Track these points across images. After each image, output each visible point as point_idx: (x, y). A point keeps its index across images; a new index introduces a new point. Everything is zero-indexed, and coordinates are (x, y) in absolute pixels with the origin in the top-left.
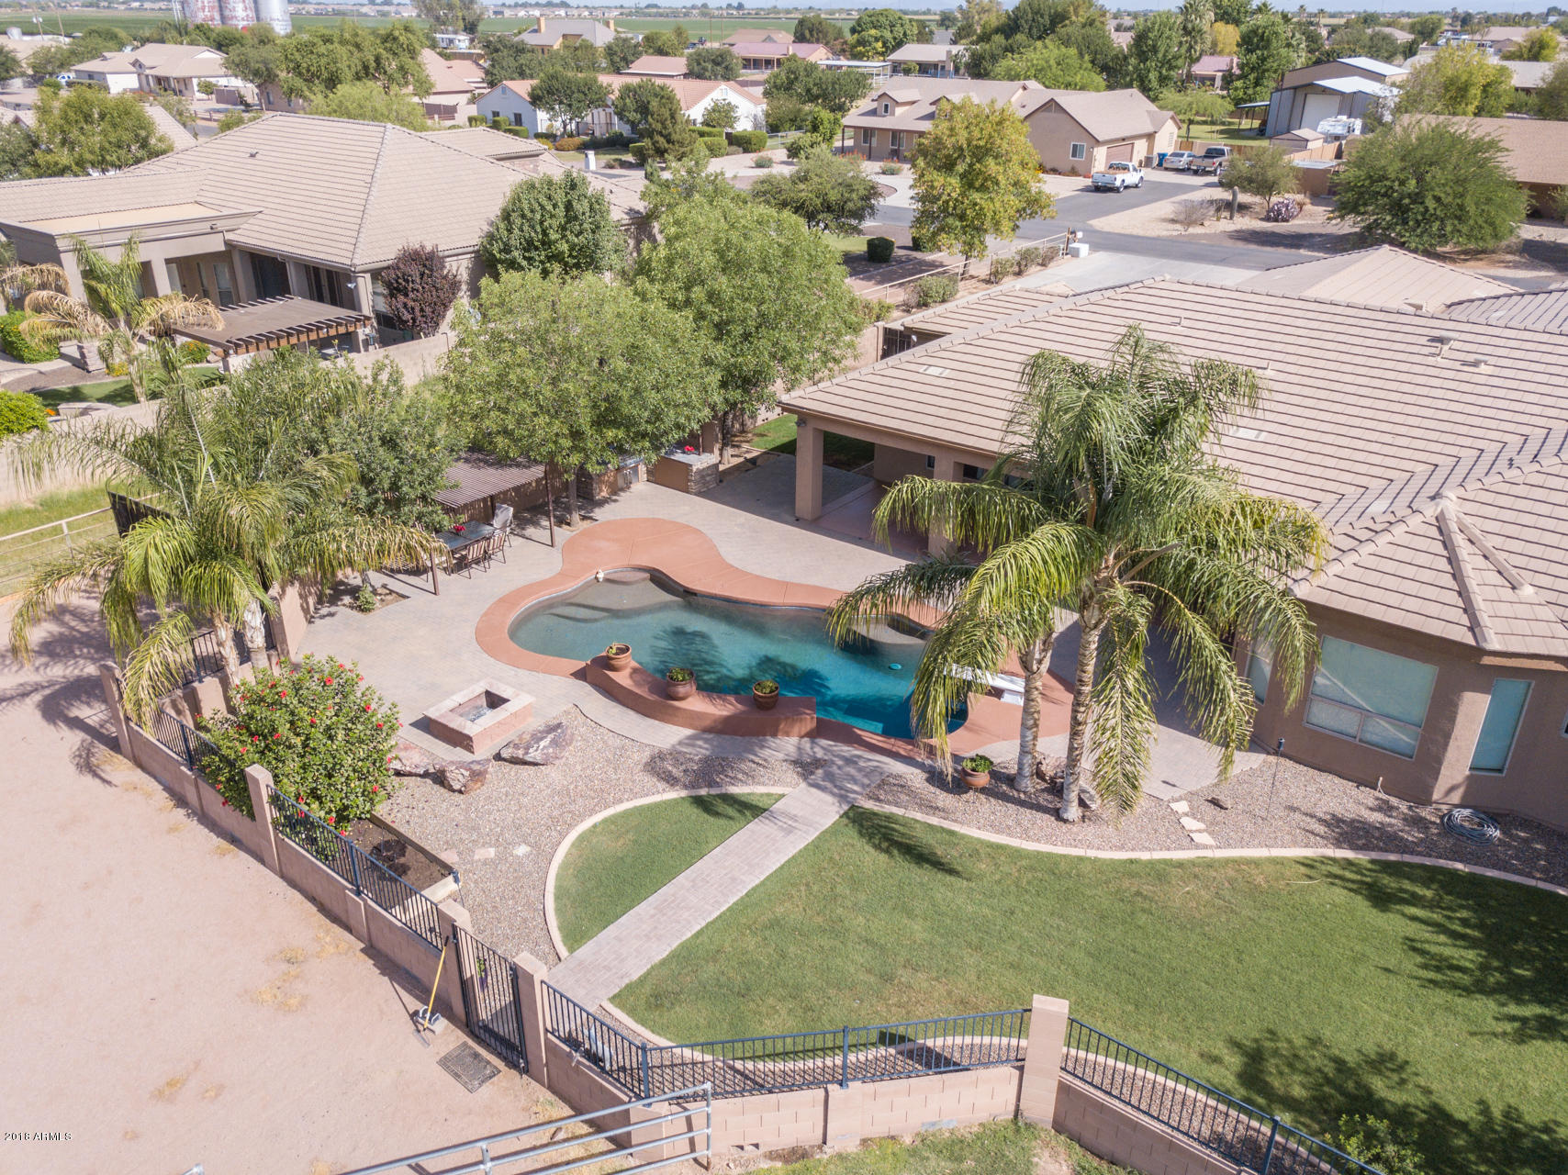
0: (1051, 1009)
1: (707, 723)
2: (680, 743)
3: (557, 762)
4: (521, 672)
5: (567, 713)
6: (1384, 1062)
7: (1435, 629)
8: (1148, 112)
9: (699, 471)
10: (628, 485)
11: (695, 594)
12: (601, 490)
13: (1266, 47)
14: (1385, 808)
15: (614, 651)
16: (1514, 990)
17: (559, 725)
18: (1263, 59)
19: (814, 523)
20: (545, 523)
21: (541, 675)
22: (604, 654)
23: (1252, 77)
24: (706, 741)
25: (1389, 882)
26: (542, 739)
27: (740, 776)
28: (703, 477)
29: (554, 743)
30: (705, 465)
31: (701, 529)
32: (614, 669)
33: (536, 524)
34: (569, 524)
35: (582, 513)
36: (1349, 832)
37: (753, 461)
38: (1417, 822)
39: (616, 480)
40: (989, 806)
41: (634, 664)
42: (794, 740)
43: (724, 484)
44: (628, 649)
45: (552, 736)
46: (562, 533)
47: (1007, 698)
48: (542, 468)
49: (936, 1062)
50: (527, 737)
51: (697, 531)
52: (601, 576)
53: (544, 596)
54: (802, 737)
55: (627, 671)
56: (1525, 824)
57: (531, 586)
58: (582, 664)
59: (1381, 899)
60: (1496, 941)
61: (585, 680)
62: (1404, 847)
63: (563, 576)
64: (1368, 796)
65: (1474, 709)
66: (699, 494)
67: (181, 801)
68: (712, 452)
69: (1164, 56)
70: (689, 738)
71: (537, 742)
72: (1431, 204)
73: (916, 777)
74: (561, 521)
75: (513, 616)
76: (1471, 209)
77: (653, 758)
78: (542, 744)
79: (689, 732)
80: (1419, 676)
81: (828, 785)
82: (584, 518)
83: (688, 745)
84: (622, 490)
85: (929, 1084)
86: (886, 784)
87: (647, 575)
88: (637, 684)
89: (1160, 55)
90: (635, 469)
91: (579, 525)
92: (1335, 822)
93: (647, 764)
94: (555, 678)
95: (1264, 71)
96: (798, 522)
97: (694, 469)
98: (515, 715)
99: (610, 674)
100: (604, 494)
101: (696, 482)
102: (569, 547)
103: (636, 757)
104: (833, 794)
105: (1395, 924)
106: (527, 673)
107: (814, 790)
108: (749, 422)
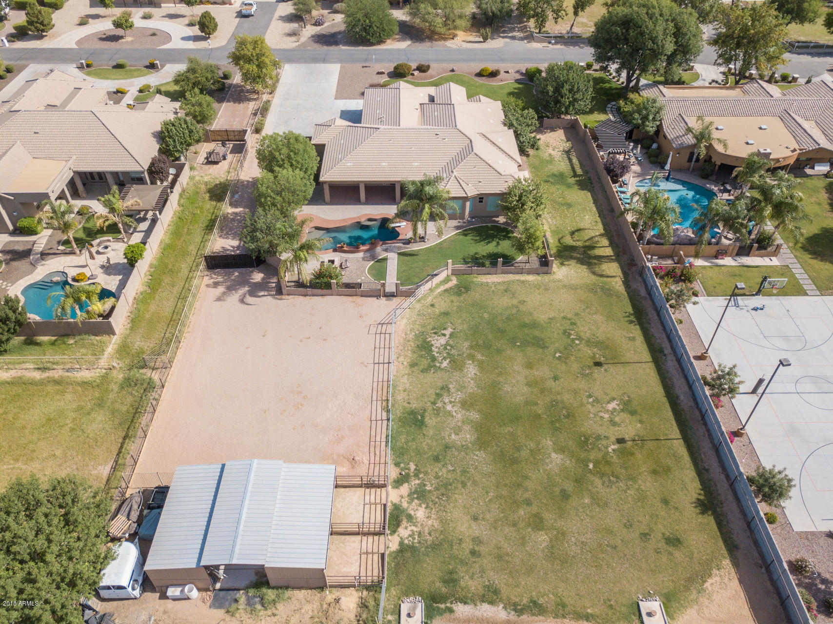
0: (450, 261)
2: (365, 255)
6: (476, 253)
7: (461, 196)
14: (459, 222)
16: (484, 240)
19: (331, 203)
21: (328, 254)
24: (368, 252)
25: (465, 232)
27: (378, 255)
32: (343, 248)
36: (457, 228)
38: (464, 223)
40: (414, 244)
42: (379, 247)
49: (436, 275)
55: (345, 247)
56: (476, 217)
58: (332, 250)
59: (466, 235)
60: (480, 235)
61: (337, 252)
62: (465, 227)
64: (456, 221)
65: (468, 204)
67: (305, 296)
72: (375, 28)
73: (401, 245)
76: (386, 28)
77: (363, 259)
79: (365, 252)
80: (460, 202)
81: (391, 251)
85: (437, 277)
86: (399, 248)
88: (350, 248)
92: (455, 227)
94: (331, 254)
96: (327, 204)
104: (394, 252)
105: (469, 237)
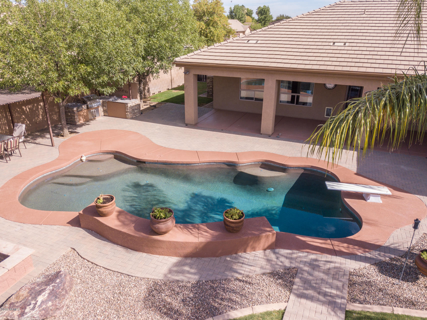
1: (188, 250)
2: (170, 271)
3: (58, 313)
4: (26, 226)
5: (66, 257)
8: (242, 26)
9: (131, 107)
10: (94, 118)
11: (144, 162)
12: (80, 120)
13: (266, 14)
15: (101, 201)
17: (57, 275)
18: (265, 17)
19: (195, 125)
20: (48, 136)
21: (43, 227)
22: (93, 204)
23: (263, 22)
24: (191, 266)
26: (40, 293)
27: (234, 297)
28: (133, 110)
29: (54, 295)
30: (134, 104)
31: (138, 132)
32: (103, 215)
33: (43, 137)
34: (63, 136)
35: (70, 130)
37: (155, 106)
39: (87, 115)
41: (118, 209)
42: (259, 253)
43: (143, 114)
44: (112, 198)
45: (50, 287)
46: (58, 141)
47: (372, 199)
48: (40, 93)
50: (24, 293)
51: (136, 133)
52: (84, 158)
53: (47, 172)
54: (265, 250)
55: (114, 215)
57: (38, 167)
58: (75, 214)
61: (79, 226)
63: (59, 160)
66: (132, 118)
68: (136, 98)
69: (239, 17)
70: (177, 264)
71: (35, 298)
73: (370, 271)
74: (58, 135)
75: (22, 188)
77: (150, 292)
78: (40, 299)
79: (174, 260)
81: (310, 292)
82: (71, 132)
83: (178, 272)
84: (91, 120)
86: (355, 283)
87: (112, 156)
88: (124, 224)
89: (237, 17)
90: (97, 109)
91: (68, 136)
93: (146, 299)
94: (55, 227)
95: (266, 21)
97: (129, 105)
98: (14, 269)
99: (100, 219)
100: (82, 122)
101: (130, 113)
102: (63, 146)
103: (134, 292)
104: (323, 303)
106: (31, 226)
107: (303, 301)
108: (147, 94)
